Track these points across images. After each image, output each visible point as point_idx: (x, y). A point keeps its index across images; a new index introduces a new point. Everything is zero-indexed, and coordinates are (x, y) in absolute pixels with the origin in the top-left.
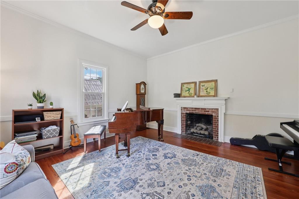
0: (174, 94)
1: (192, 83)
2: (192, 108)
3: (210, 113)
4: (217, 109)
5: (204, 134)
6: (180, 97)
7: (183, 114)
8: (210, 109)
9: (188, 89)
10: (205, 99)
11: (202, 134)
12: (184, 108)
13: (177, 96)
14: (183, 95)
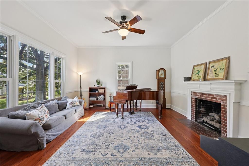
0: (184, 78)
1: (203, 64)
2: (201, 93)
3: (218, 101)
4: (226, 97)
5: (213, 126)
6: (190, 81)
7: (193, 98)
8: (218, 96)
9: (198, 72)
10: (211, 83)
11: (212, 126)
12: (194, 93)
13: (188, 79)
14: (193, 79)
